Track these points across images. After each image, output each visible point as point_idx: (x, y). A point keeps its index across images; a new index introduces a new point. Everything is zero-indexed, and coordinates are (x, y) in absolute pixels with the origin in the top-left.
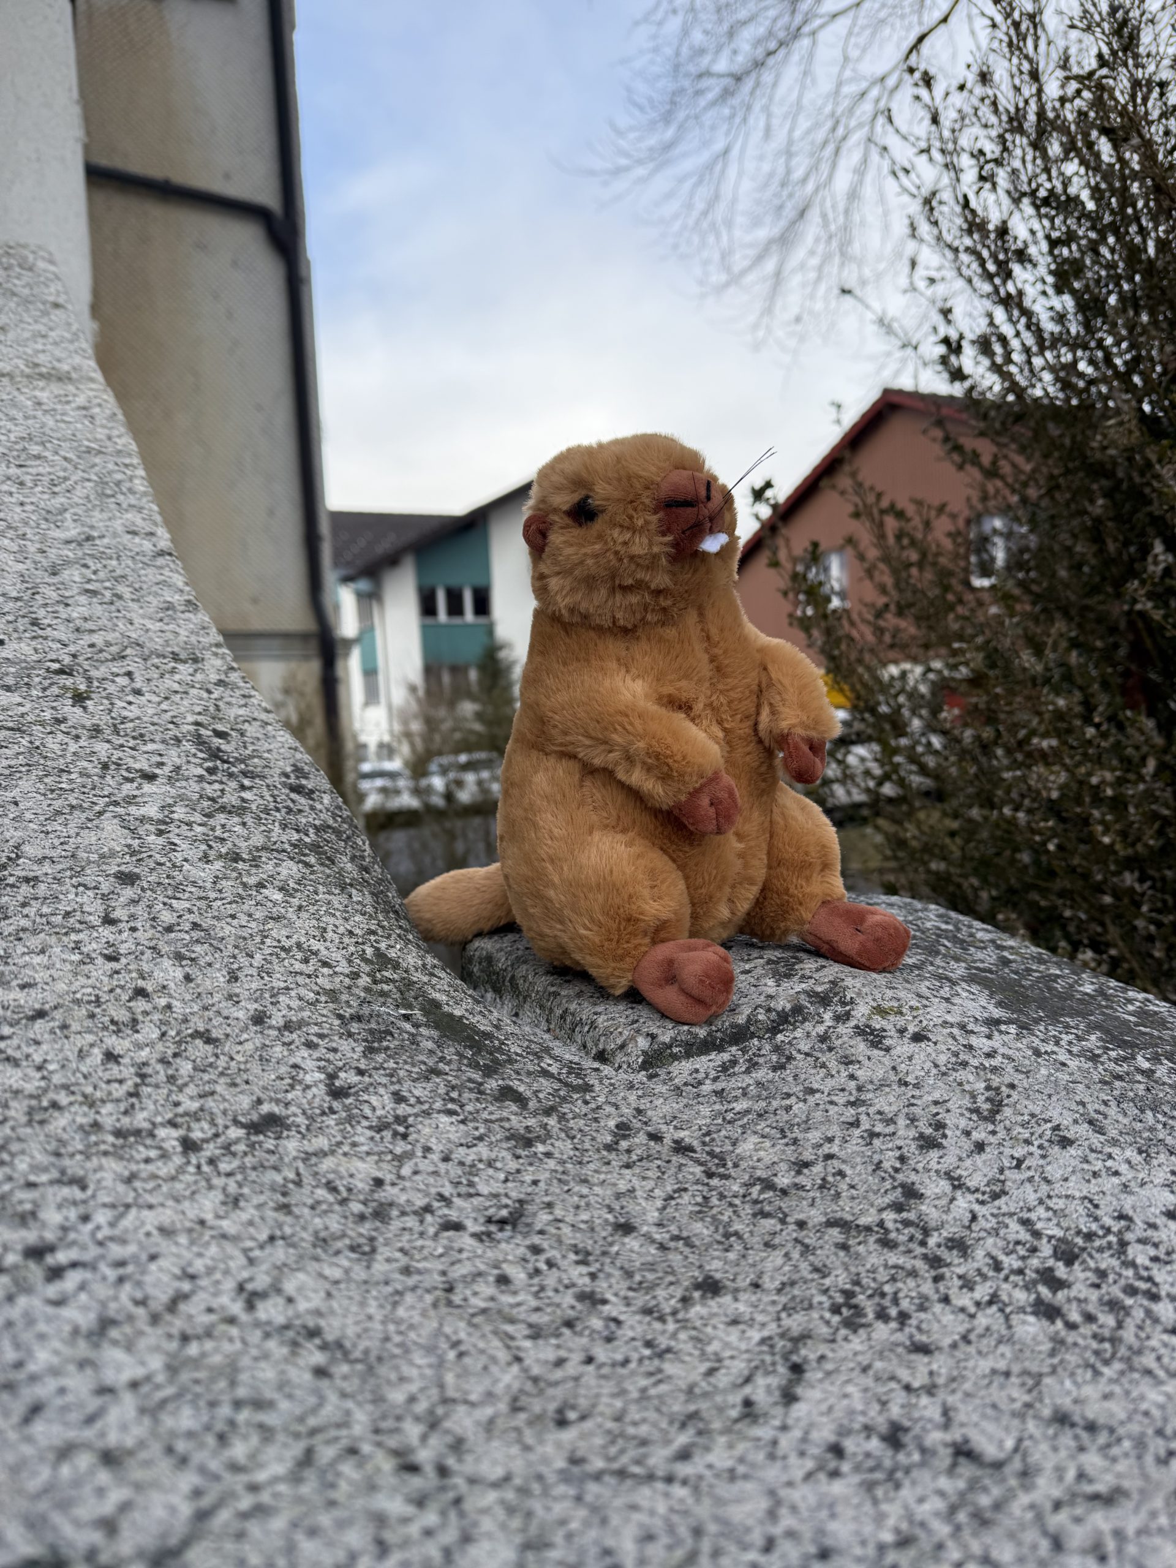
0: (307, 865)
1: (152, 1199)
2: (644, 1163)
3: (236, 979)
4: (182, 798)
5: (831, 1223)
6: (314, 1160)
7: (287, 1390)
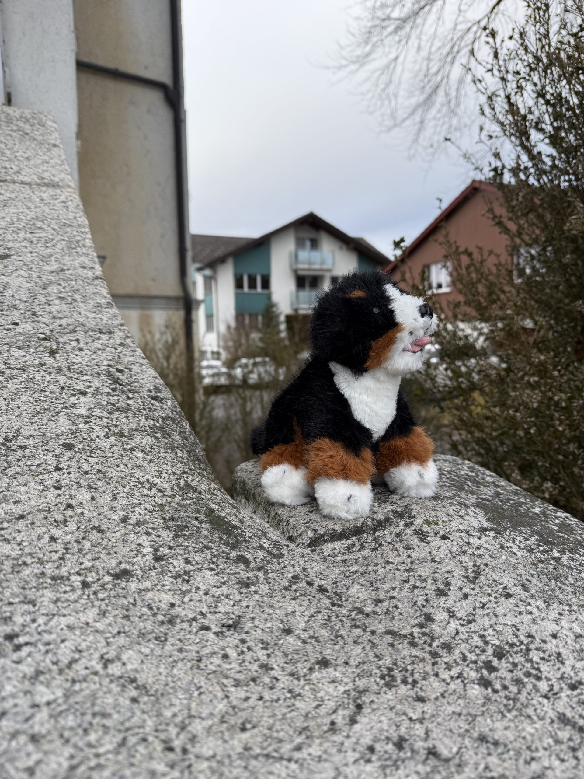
0: (156, 438)
1: (65, 612)
2: (302, 598)
3: (116, 499)
4: (98, 404)
5: (388, 632)
6: (143, 593)
7: (118, 709)
